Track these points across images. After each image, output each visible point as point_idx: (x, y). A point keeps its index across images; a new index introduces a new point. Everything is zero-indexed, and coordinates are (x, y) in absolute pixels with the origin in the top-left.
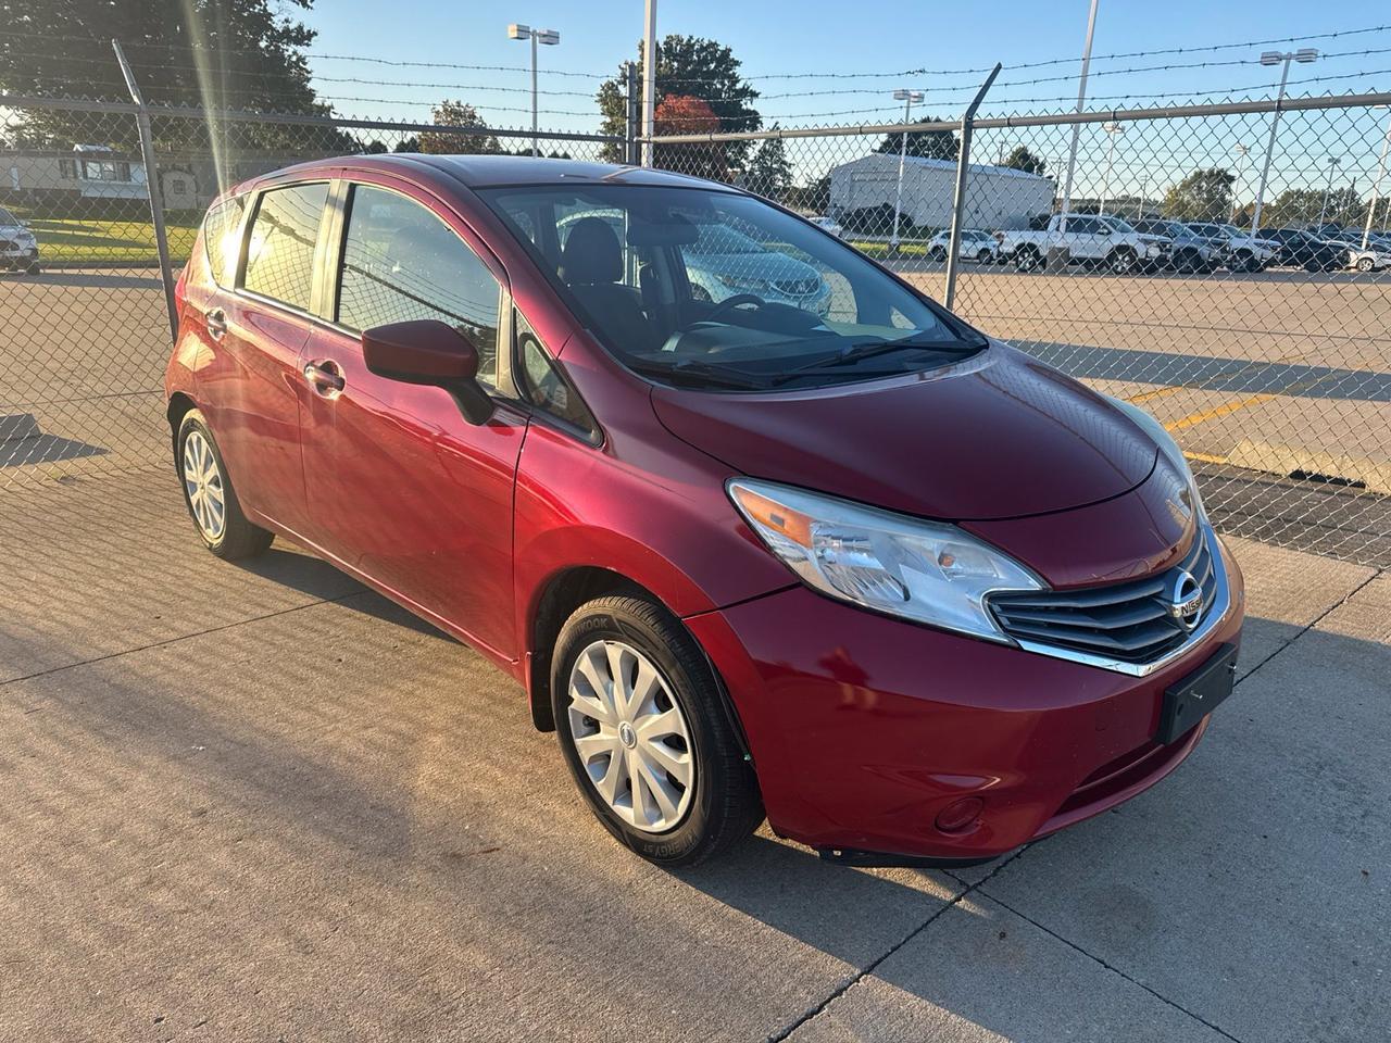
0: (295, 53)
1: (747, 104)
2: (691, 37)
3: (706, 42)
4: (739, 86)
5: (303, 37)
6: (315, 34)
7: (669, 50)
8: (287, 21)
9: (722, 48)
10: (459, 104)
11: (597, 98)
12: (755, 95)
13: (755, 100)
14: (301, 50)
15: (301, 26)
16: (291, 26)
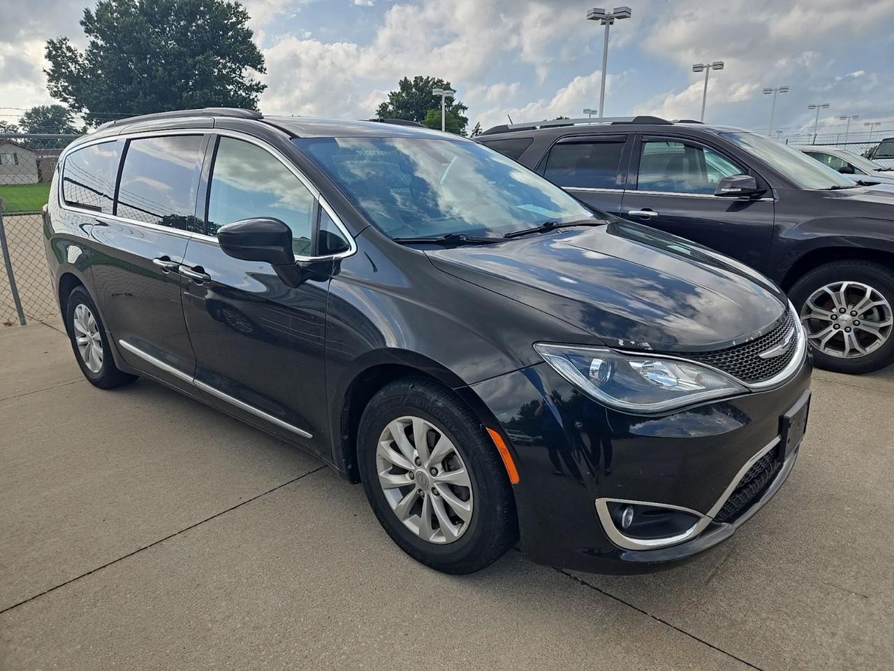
0: (256, 96)
1: (461, 114)
2: (428, 77)
3: (436, 79)
4: (455, 103)
5: (259, 88)
6: (264, 87)
7: (416, 84)
8: (251, 80)
9: (445, 83)
11: (377, 112)
12: (465, 108)
13: (466, 111)
14: (259, 94)
15: (259, 83)
16: (254, 83)
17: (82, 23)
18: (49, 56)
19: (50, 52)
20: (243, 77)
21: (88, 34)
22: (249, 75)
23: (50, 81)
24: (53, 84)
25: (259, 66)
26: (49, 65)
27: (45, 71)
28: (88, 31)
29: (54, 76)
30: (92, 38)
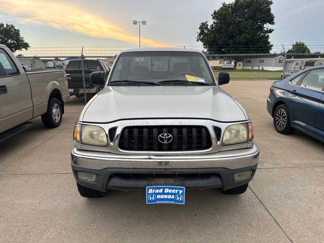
0: (268, 35)
5: (271, 31)
6: (274, 30)
8: (267, 28)
10: (300, 43)
15: (270, 29)
16: (268, 29)
17: (212, 15)
18: (200, 28)
19: (201, 26)
20: (264, 27)
21: (213, 19)
22: (267, 26)
23: (198, 36)
24: (199, 37)
25: (271, 22)
26: (199, 31)
27: (198, 33)
28: (213, 18)
29: (200, 35)
30: (214, 20)
